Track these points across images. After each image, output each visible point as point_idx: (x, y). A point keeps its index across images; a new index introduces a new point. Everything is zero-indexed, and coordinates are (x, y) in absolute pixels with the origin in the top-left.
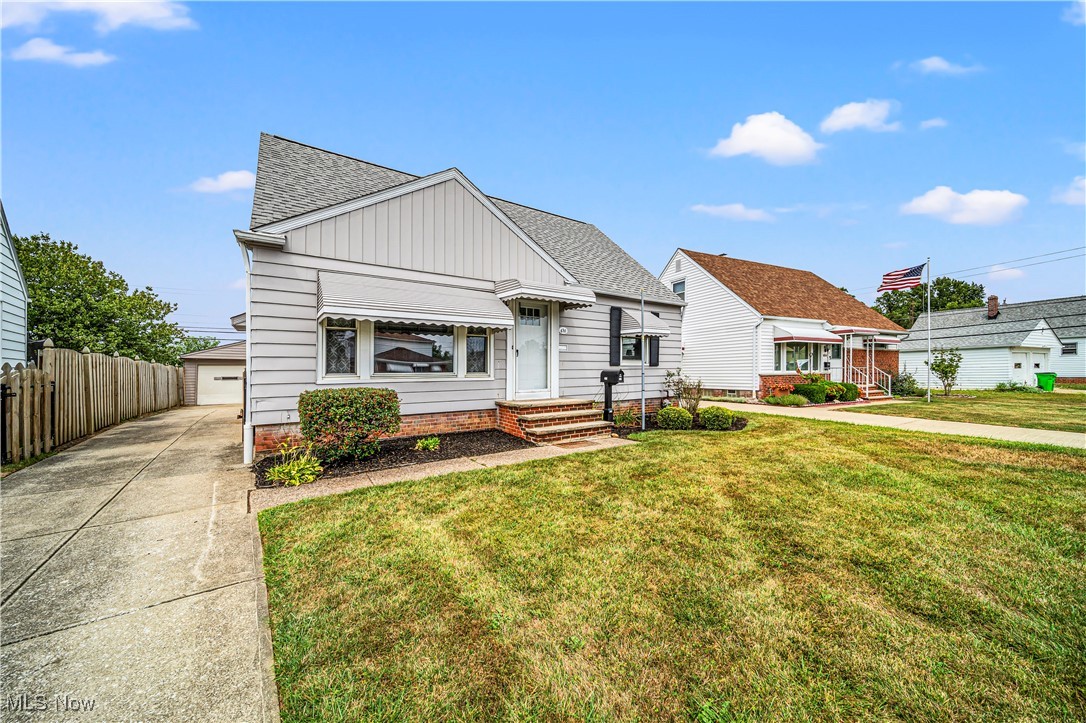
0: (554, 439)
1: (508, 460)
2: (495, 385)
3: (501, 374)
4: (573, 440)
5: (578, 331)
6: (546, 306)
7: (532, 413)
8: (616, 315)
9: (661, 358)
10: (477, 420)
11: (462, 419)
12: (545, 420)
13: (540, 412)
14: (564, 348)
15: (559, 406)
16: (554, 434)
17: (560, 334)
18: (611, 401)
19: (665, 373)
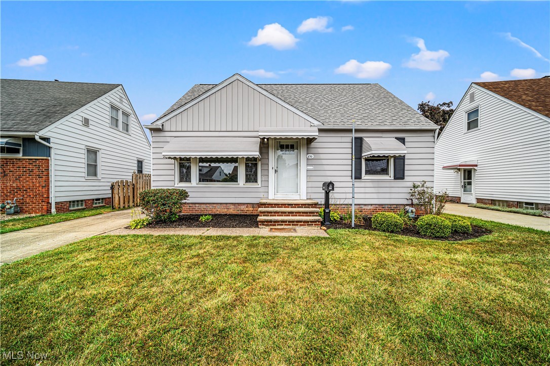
0: (270, 225)
1: (246, 233)
2: (262, 190)
3: (264, 184)
4: (286, 227)
5: (322, 156)
6: (297, 142)
7: (269, 207)
8: (359, 144)
9: (406, 173)
10: (251, 209)
11: (243, 207)
12: (271, 212)
13: (273, 207)
14: (311, 168)
15: (289, 205)
16: (271, 221)
17: (307, 159)
18: (329, 204)
19: (411, 185)
